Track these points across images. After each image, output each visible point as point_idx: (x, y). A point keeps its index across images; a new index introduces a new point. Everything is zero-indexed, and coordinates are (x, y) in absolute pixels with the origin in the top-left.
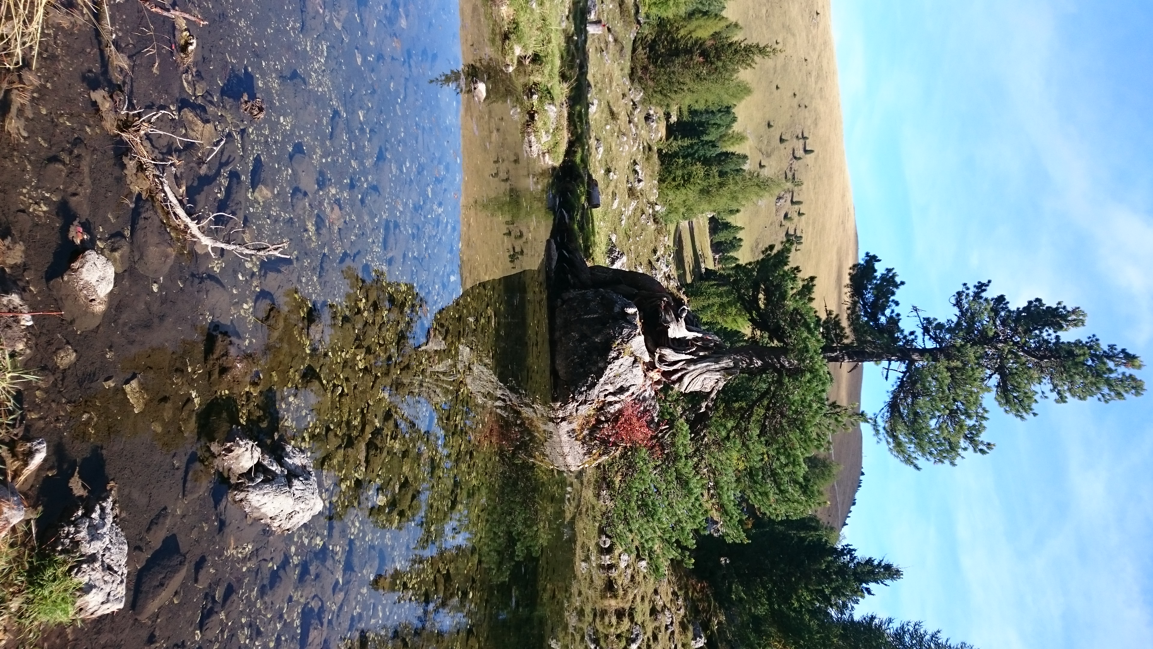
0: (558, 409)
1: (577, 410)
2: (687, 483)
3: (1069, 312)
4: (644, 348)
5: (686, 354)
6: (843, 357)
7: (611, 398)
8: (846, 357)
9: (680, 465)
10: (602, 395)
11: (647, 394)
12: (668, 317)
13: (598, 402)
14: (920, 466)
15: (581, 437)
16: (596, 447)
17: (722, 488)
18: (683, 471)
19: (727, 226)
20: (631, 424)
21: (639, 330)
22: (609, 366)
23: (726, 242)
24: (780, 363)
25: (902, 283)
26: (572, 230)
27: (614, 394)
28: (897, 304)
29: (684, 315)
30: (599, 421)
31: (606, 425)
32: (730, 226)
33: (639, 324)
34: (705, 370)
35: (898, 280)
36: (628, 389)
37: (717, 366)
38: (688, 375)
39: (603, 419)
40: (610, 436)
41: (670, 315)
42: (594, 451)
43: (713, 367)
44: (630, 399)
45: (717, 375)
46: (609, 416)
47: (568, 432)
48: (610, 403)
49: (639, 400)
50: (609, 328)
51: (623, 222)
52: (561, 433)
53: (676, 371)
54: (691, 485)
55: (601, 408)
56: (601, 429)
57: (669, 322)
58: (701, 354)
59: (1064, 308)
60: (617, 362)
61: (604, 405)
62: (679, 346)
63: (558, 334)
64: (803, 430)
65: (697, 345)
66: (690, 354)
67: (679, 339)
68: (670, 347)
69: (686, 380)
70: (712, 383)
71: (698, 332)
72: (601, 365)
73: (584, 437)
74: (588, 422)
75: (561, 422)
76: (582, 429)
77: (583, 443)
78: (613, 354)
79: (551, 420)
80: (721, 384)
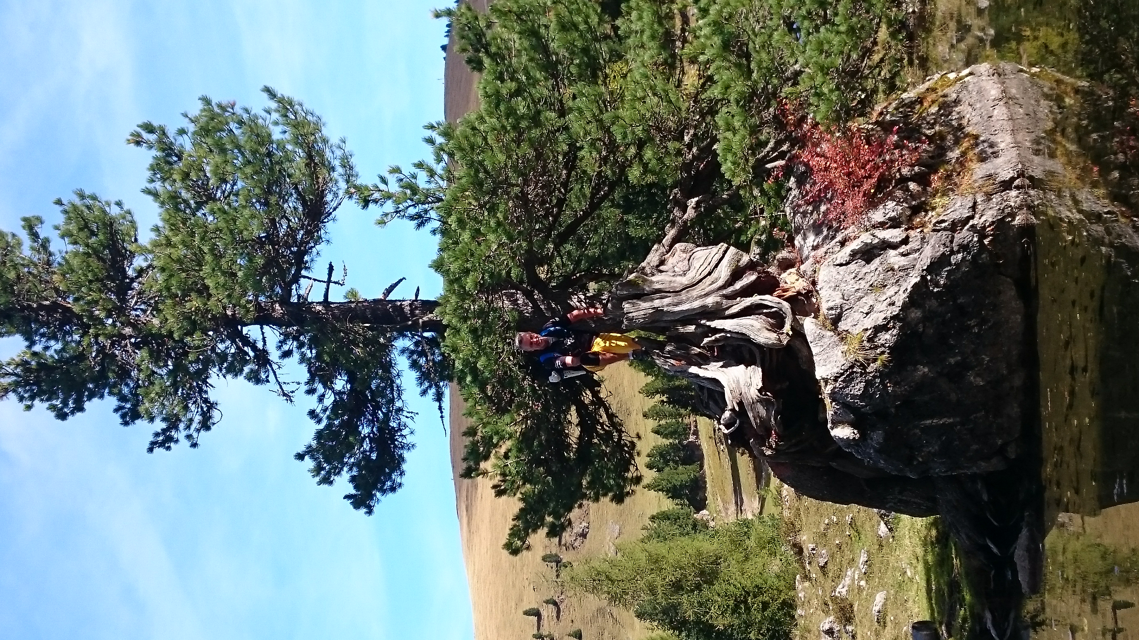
0: (1020, 208)
1: (974, 207)
2: (726, 46)
3: (14, 391)
4: (815, 350)
5: (723, 330)
6: (412, 311)
7: (894, 235)
8: (407, 309)
9: (740, 87)
10: (914, 244)
11: (812, 239)
12: (763, 412)
13: (923, 225)
14: (265, 95)
15: (965, 145)
16: (930, 119)
17: (653, 37)
18: (734, 72)
19: (674, 493)
20: (849, 174)
21: (827, 390)
22: (895, 310)
23: (676, 462)
24: (534, 301)
25: (300, 457)
26: (975, 594)
27: (886, 245)
28: (312, 414)
29: (727, 414)
30: (923, 180)
31: (905, 171)
32: (668, 491)
33: (828, 401)
34: (683, 296)
35: (309, 463)
36: (854, 255)
37: (657, 303)
38: (720, 283)
39: (913, 186)
40: (897, 146)
41: (757, 416)
42: (934, 109)
43: (666, 301)
44: (851, 231)
45: (659, 280)
46: (899, 193)
47: (995, 155)
48: (894, 223)
49: (830, 228)
50: (895, 396)
51: (863, 558)
52: (1014, 152)
53: (746, 292)
54: (717, 40)
55: (916, 210)
56: (919, 162)
57: (760, 401)
58: (691, 328)
59: (21, 399)
60: (877, 318)
61: (910, 219)
62: (739, 346)
63: (1018, 381)
64: (477, 171)
65: (699, 347)
66: (716, 331)
67: (738, 364)
68: (759, 346)
69: (724, 272)
70: (671, 261)
71: (697, 376)
72: (916, 314)
73: (957, 142)
74: (948, 177)
75: (1013, 179)
76: (962, 162)
77: (961, 128)
78: (886, 338)
79: (1035, 183)
80: (653, 258)
